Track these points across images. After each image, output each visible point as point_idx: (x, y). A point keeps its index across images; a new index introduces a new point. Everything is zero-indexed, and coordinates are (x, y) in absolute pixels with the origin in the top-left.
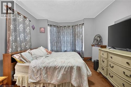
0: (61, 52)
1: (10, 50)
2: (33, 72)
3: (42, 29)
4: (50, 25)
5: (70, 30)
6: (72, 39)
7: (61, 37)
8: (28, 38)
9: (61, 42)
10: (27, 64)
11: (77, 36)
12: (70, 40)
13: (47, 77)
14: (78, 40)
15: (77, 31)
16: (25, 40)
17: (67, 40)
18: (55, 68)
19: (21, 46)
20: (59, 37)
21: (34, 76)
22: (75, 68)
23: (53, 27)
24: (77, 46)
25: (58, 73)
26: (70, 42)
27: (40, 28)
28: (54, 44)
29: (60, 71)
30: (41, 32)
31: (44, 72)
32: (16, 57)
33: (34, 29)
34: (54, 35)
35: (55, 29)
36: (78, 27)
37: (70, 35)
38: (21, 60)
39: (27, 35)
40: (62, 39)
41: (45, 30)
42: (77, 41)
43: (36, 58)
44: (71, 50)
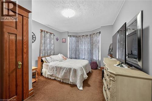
0: (79, 59)
1: (41, 55)
2: (50, 68)
3: (64, 40)
4: (70, 36)
5: (88, 39)
6: (89, 47)
7: (80, 46)
8: (52, 48)
9: (79, 51)
10: (48, 64)
11: (94, 45)
12: (88, 49)
13: (57, 73)
14: (95, 48)
15: (94, 39)
16: (50, 49)
17: (85, 49)
18: (61, 68)
19: (47, 53)
20: (78, 46)
21: (50, 71)
22: (72, 69)
23: (72, 37)
24: (94, 55)
25: (62, 72)
26: (88, 50)
27: (63, 39)
28: (73, 52)
29: (63, 70)
30: (63, 42)
31: (55, 69)
32: (43, 59)
33: (57, 40)
34: (73, 44)
35: (74, 38)
36: (95, 35)
37: (88, 44)
38: (45, 61)
39: (52, 46)
40: (80, 47)
41: (65, 40)
42: (94, 50)
43: (54, 61)
44: (88, 58)
